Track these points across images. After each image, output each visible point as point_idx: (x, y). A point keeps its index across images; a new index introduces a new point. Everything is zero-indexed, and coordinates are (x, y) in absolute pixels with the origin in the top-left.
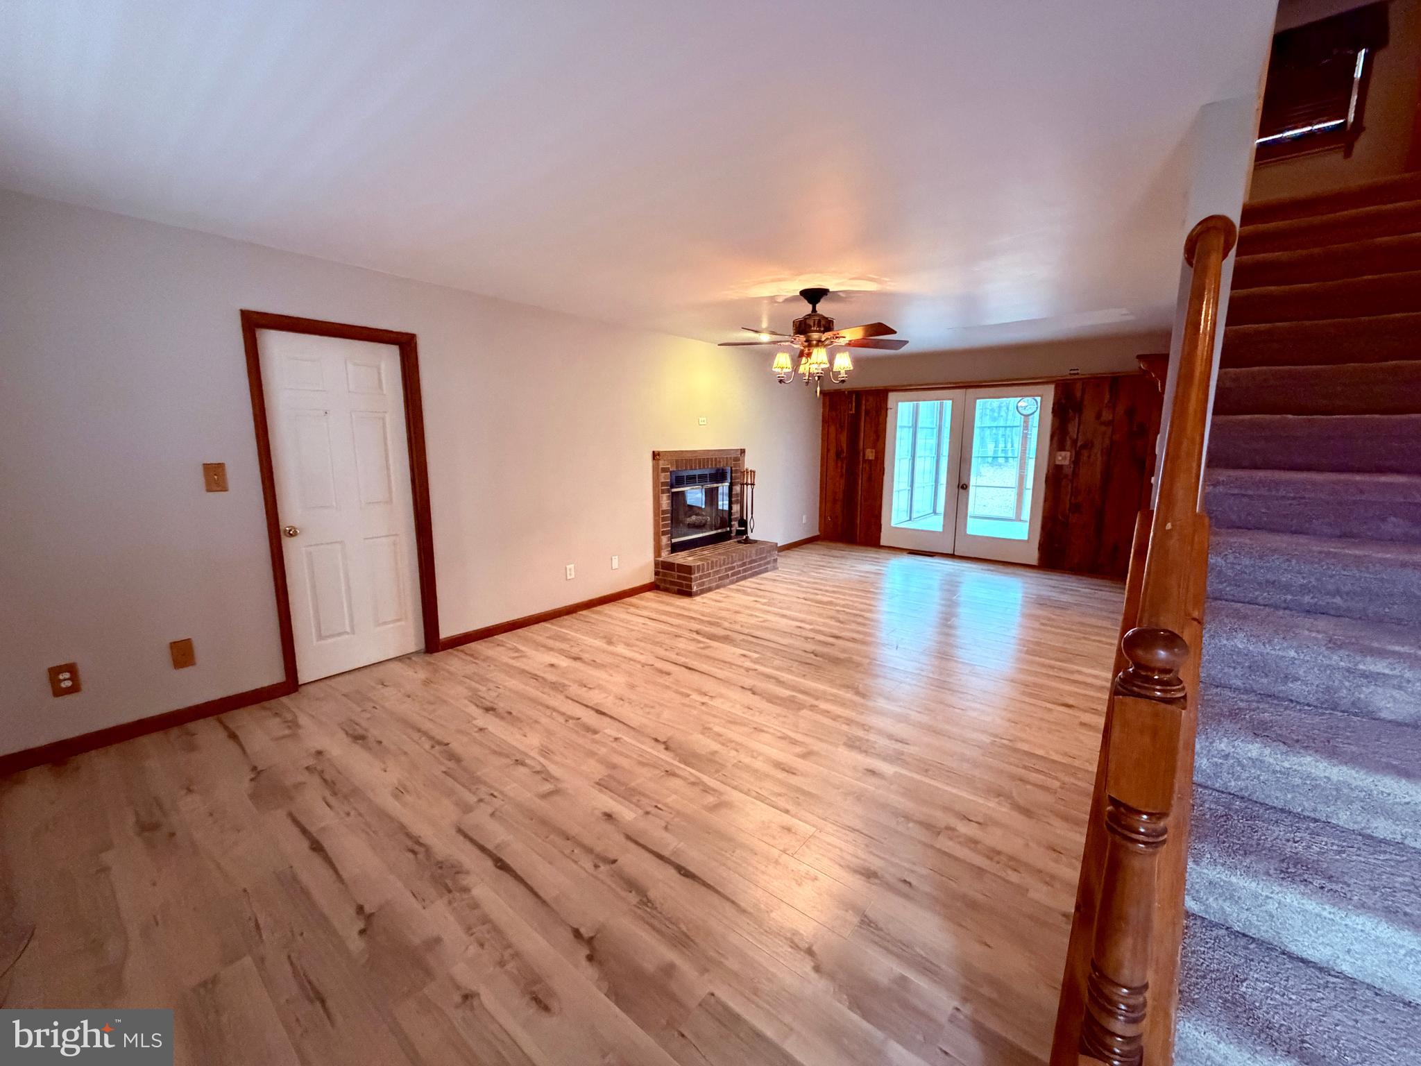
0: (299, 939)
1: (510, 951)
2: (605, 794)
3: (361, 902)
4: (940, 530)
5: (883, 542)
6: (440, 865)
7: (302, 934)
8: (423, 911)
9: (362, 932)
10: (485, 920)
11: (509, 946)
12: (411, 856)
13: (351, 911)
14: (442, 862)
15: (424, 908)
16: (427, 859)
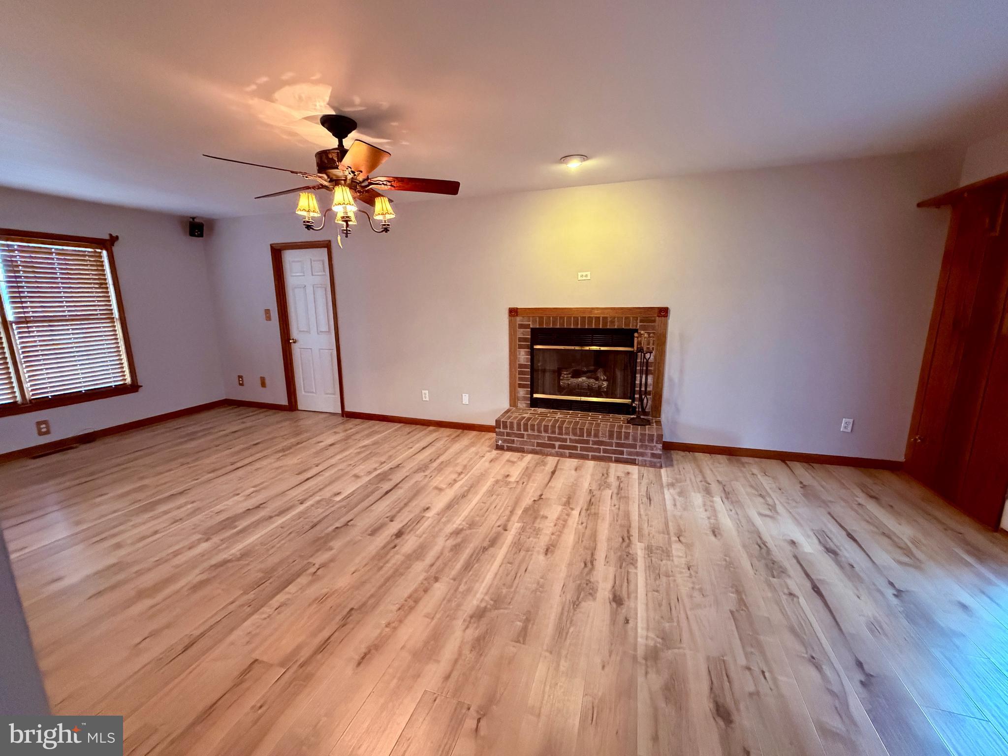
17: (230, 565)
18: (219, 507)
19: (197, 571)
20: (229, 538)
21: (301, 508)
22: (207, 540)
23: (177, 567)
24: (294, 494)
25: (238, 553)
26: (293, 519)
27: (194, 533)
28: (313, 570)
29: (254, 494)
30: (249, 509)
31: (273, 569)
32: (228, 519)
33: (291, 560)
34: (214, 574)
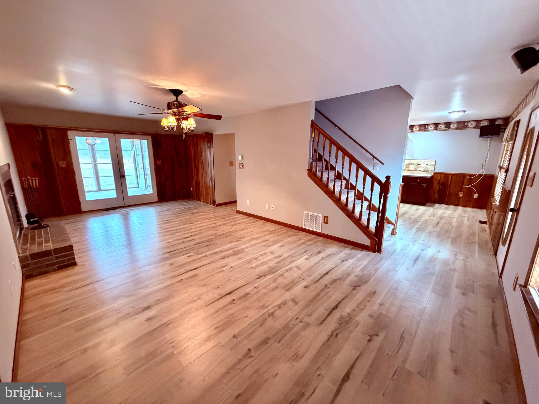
0: (390, 354)
1: (365, 300)
2: (294, 288)
3: (367, 342)
4: (115, 196)
5: (83, 210)
6: (341, 324)
7: (388, 354)
8: (362, 322)
9: (377, 336)
10: (358, 307)
11: (363, 300)
12: (339, 336)
13: (371, 343)
14: (339, 324)
15: (360, 322)
16: (339, 329)
17: (235, 240)
18: (240, 261)
19: (243, 241)
20: (235, 248)
21: (208, 253)
22: (242, 248)
23: (250, 243)
24: (207, 261)
25: (233, 243)
26: (213, 249)
27: (248, 252)
28: (215, 235)
29: (224, 266)
30: (228, 257)
31: (224, 237)
32: (236, 255)
33: (219, 238)
34: (239, 239)
